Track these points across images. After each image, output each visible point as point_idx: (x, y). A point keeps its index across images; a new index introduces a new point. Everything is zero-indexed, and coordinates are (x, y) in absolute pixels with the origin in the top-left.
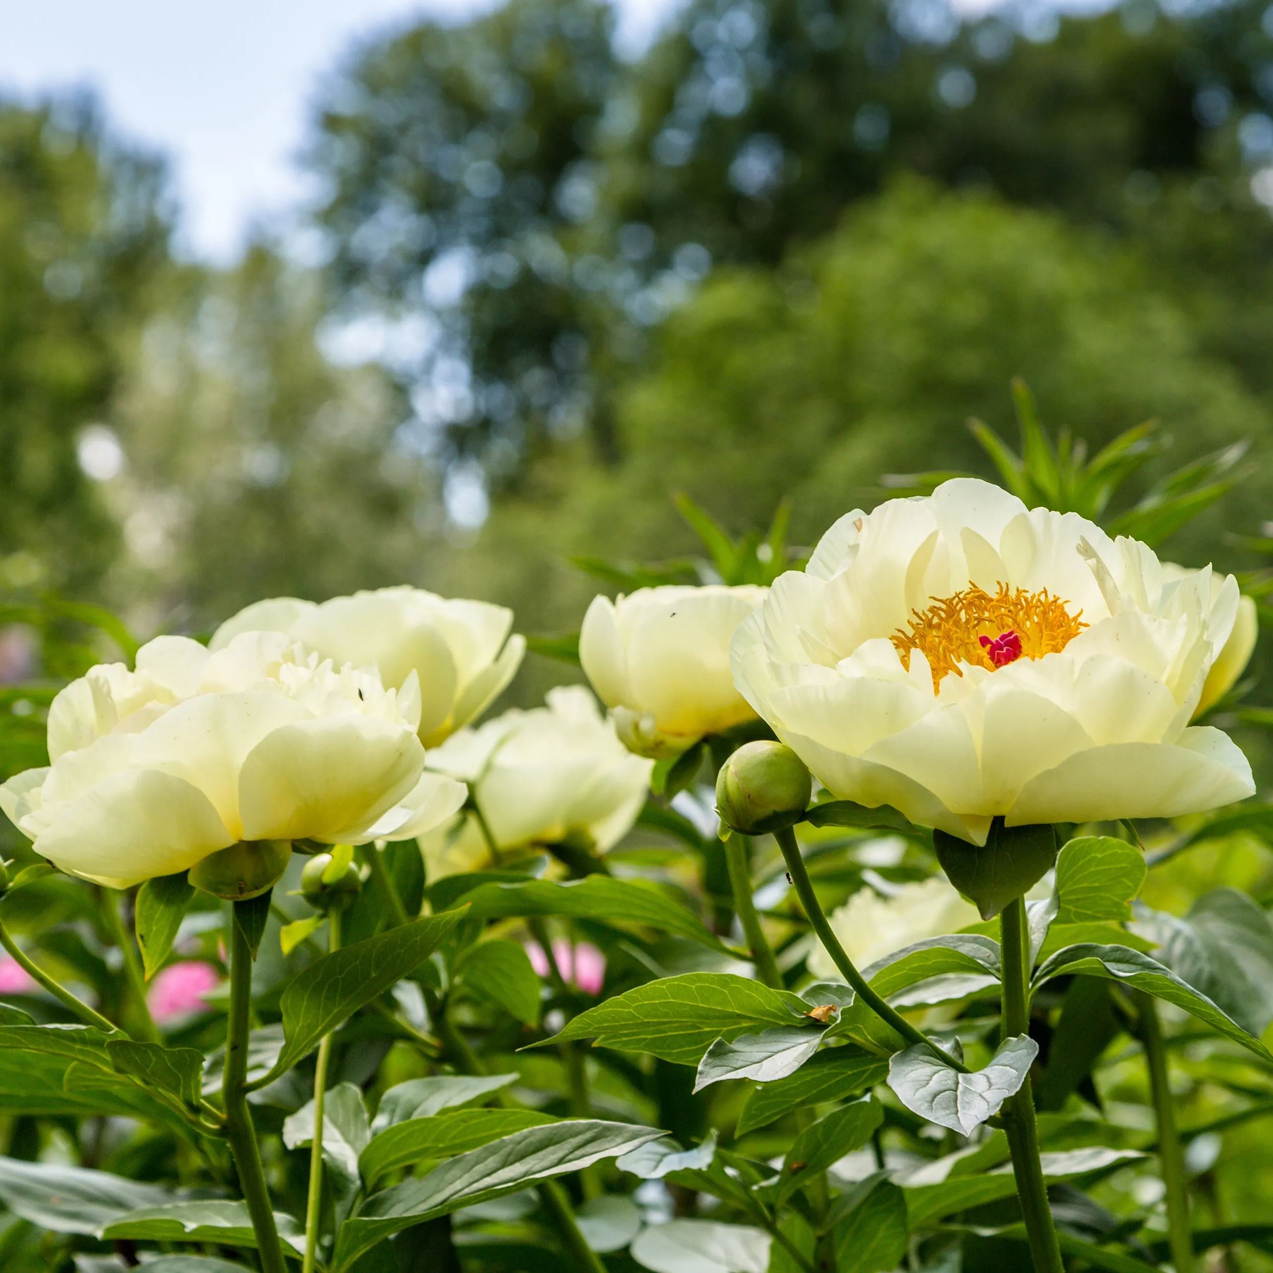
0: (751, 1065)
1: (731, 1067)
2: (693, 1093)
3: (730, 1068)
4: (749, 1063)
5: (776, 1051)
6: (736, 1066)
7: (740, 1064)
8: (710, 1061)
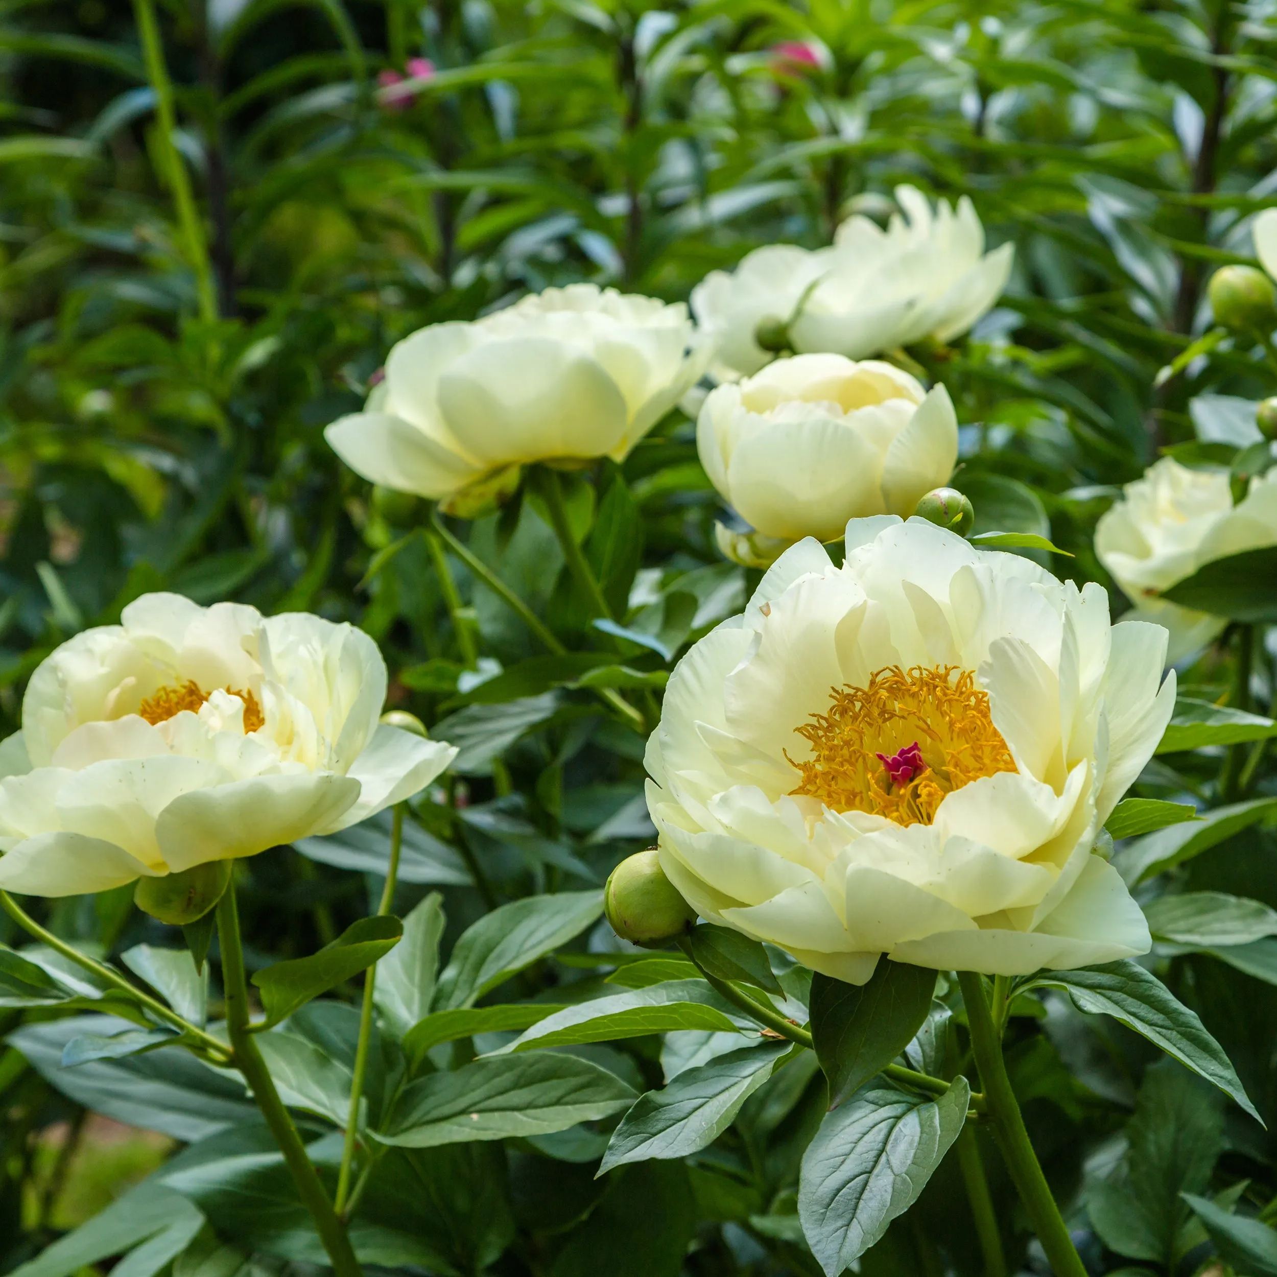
0: (674, 1124)
1: (647, 1133)
2: (595, 1179)
3: (648, 1135)
4: (671, 1122)
5: (710, 1096)
6: (654, 1131)
7: (660, 1126)
8: (625, 1128)
